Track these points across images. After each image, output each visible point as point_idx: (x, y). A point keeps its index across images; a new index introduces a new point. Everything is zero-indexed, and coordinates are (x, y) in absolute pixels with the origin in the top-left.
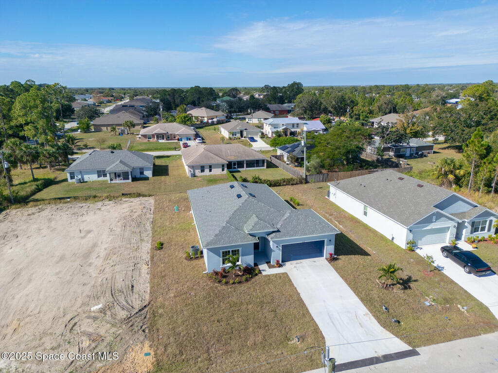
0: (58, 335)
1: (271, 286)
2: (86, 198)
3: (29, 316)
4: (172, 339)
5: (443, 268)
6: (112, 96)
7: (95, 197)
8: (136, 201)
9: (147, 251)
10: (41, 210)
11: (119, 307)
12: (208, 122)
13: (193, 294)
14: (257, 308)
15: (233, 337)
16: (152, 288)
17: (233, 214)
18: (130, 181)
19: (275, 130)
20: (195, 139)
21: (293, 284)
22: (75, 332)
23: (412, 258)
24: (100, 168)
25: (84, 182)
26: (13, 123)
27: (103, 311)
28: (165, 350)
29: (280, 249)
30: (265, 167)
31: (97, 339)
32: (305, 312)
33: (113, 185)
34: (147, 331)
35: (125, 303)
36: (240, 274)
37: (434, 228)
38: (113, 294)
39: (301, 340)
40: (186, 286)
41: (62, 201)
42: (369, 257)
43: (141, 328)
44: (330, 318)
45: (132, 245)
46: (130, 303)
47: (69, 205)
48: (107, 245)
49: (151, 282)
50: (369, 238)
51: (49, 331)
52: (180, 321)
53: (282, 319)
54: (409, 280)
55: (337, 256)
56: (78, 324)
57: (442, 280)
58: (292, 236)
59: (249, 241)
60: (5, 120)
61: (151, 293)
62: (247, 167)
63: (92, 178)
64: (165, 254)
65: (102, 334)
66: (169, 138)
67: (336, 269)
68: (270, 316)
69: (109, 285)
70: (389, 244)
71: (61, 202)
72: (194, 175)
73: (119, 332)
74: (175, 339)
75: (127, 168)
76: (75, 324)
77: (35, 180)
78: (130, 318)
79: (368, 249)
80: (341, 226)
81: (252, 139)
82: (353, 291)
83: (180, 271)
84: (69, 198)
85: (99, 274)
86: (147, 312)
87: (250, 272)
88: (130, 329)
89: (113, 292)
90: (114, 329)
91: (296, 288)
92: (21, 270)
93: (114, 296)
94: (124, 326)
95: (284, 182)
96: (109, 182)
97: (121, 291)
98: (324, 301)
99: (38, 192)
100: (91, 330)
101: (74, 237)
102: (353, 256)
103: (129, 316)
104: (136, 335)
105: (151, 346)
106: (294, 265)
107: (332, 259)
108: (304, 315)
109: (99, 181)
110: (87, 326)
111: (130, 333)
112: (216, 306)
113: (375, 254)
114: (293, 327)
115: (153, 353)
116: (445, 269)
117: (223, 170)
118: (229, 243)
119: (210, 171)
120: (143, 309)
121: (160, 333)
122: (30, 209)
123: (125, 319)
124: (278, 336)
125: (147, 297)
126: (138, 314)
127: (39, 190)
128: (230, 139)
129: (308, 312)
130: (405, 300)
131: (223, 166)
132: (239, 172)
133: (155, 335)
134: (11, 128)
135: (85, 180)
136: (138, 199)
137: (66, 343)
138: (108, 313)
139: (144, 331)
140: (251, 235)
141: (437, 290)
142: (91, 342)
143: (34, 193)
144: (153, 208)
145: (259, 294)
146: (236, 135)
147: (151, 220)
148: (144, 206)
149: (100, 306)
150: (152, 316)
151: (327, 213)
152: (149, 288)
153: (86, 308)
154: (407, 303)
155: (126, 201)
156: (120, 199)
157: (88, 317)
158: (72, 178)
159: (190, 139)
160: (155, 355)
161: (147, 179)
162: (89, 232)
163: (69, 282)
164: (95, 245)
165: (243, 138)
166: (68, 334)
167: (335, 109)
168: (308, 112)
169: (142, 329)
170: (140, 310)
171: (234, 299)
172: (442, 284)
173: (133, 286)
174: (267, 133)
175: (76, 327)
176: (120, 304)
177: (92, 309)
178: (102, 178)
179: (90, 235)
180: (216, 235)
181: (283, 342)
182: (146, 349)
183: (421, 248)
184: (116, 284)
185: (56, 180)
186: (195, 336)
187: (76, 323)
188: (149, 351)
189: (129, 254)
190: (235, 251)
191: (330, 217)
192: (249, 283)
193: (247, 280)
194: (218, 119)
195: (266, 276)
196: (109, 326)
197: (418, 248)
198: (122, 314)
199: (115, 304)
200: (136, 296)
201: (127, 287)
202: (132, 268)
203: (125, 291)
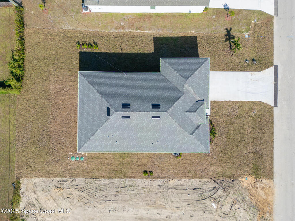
4: (242, 168)
11: (215, 194)
22: (229, 213)
27: (217, 202)
31: (235, 202)
34: (233, 179)
35: (211, 192)
38: (203, 199)
43: (230, 182)
46: (210, 189)
61: (202, 178)
65: (232, 200)
69: (195, 202)
73: (232, 193)
76: (224, 214)
86: (219, 180)
89: (201, 199)
90: (230, 195)
93: (205, 198)
94: (228, 191)
97: (201, 195)
100: (230, 206)
103: (222, 189)
104: (235, 184)
105: (243, 177)
110: (227, 208)
111: (234, 187)
120: (216, 182)
121: (236, 173)
123: (224, 191)
125: (206, 180)
126: (220, 184)
133: (236, 176)
137: (235, 215)
138: (219, 199)
139: (233, 181)
142: (237, 204)
149: (213, 204)
152: (197, 179)
153: (214, 211)
157: (221, 208)
166: (230, 215)
170: (217, 184)
173: (195, 189)
175: (226, 213)
176: (212, 194)
177: (215, 208)
182: (243, 179)
184: (194, 198)
188: (245, 178)
198: (220, 192)
199: (212, 197)
200: (204, 186)
201: (195, 192)
202: (174, 190)
203: (200, 193)
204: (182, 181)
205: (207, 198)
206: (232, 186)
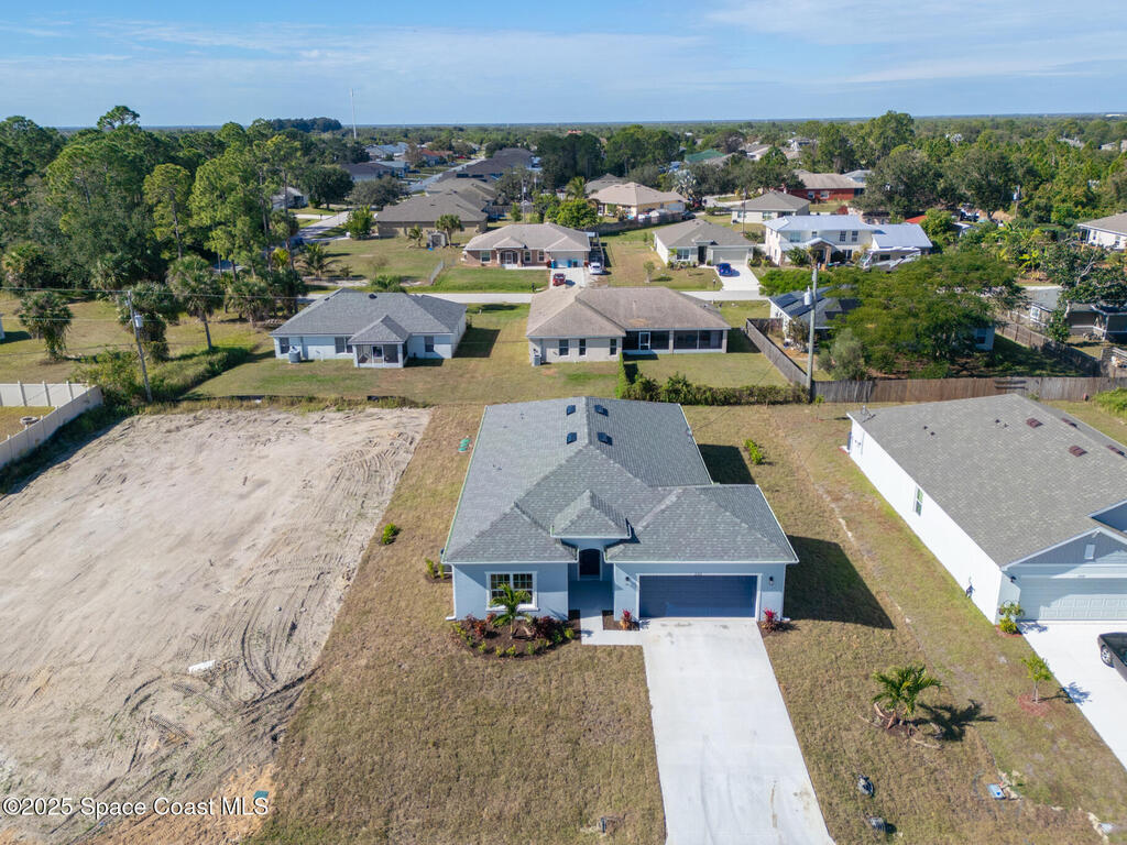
0: (107, 716)
1: (590, 676)
2: (293, 402)
3: (72, 664)
4: (323, 770)
5: (1085, 695)
6: (450, 148)
7: (311, 399)
8: (391, 416)
9: (360, 545)
10: (198, 421)
11: (246, 673)
12: (636, 218)
13: (406, 666)
14: (536, 726)
15: (455, 789)
16: (334, 635)
17: (538, 484)
18: (400, 365)
19: (791, 246)
20: (586, 265)
21: (645, 680)
22: (140, 716)
23: (1005, 654)
24: (341, 333)
25: (307, 361)
26: (193, 223)
27: (209, 678)
28: (301, 792)
29: (634, 585)
30: (723, 350)
31: (175, 738)
32: (646, 758)
33: (363, 372)
34: (281, 740)
35: (261, 665)
36: (528, 633)
37: (1088, 576)
38: (246, 640)
39: (610, 829)
40: (399, 645)
41: (245, 403)
42: (887, 633)
43: (273, 728)
44: (702, 787)
45: (334, 527)
46: (273, 665)
47: (254, 414)
48: (282, 521)
49: (337, 623)
50: (908, 579)
51: (95, 706)
52: (355, 728)
53: (587, 765)
54: (972, 714)
55: (792, 619)
56: (152, 698)
57: (1068, 731)
58: (666, 557)
59: (555, 558)
60: (179, 215)
61: (326, 648)
62: (675, 348)
63: (324, 352)
64: (392, 558)
65: (189, 729)
66: (528, 259)
67: (773, 657)
68: (559, 752)
69: (246, 618)
70: (957, 603)
71: (242, 406)
72: (542, 361)
73: (222, 733)
74: (330, 770)
75: (395, 336)
76: (147, 698)
77: (213, 350)
78: (258, 701)
79: (893, 607)
80: (850, 534)
81: (726, 270)
82: (793, 722)
83: (403, 604)
84: (259, 398)
85: (238, 588)
86: (298, 695)
87: (553, 633)
88: (249, 728)
89: (247, 635)
90: (217, 723)
91: (647, 691)
92: (98, 557)
93: (246, 645)
94: (239, 720)
95: (751, 394)
96: (356, 365)
97: (265, 636)
98: (705, 738)
99: (209, 378)
100: (171, 717)
101: (227, 493)
102: (836, 625)
103: (258, 697)
104: (256, 745)
105: (274, 777)
106: (668, 629)
107: (773, 627)
108: (640, 765)
109: (337, 361)
110: (167, 707)
111: (245, 738)
112: (444, 706)
113: (907, 625)
114: (604, 792)
115: (273, 794)
116: (1090, 698)
117: (613, 352)
118: (506, 558)
119: (582, 352)
120: (293, 685)
121: (305, 750)
122: (178, 418)
123: (246, 703)
124: (561, 807)
125: (315, 657)
126: (279, 696)
127: (212, 373)
128: (672, 266)
129: (653, 758)
130: (936, 770)
131: (613, 342)
132: (654, 357)
133: (293, 753)
134: (192, 230)
135: (310, 358)
136: (397, 412)
137: (116, 739)
138: (220, 683)
139: (275, 739)
140: (564, 543)
141: (1039, 757)
142: (161, 746)
143: (200, 380)
144: (418, 438)
145: (553, 692)
146: (686, 257)
147: (404, 467)
148: (402, 430)
149: (209, 664)
150: (306, 705)
151: (829, 492)
152: (327, 637)
153: (180, 665)
154: (936, 780)
155: (371, 415)
156: (360, 408)
157: (177, 687)
158: (284, 350)
159: (576, 265)
160: (276, 798)
161: (438, 362)
162: (261, 484)
163: (173, 599)
164: (258, 519)
165: (704, 266)
166: (126, 719)
167: (979, 189)
168: (897, 197)
169: (273, 733)
170: (286, 688)
171: (491, 697)
172: (1062, 741)
173: (294, 627)
174: (772, 254)
175: (146, 703)
176: (250, 667)
177: (190, 669)
178: (344, 355)
179: (260, 493)
180: (482, 534)
181: (567, 825)
182: (264, 782)
183: (1045, 629)
184: (261, 619)
185: (256, 353)
186: (372, 770)
187: (150, 696)
188: (268, 789)
189: (318, 549)
190: (523, 576)
191: (833, 505)
192: (541, 659)
193: (538, 652)
194: (662, 211)
195: (588, 648)
196: (210, 712)
197: (1037, 626)
198: (246, 690)
199: (241, 664)
200: (292, 651)
201: (282, 626)
202: (311, 582)
203: (273, 635)
204: (335, 604)
205: (243, 648)
206: (254, 734)
